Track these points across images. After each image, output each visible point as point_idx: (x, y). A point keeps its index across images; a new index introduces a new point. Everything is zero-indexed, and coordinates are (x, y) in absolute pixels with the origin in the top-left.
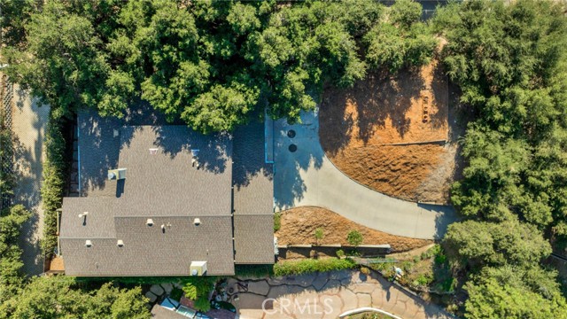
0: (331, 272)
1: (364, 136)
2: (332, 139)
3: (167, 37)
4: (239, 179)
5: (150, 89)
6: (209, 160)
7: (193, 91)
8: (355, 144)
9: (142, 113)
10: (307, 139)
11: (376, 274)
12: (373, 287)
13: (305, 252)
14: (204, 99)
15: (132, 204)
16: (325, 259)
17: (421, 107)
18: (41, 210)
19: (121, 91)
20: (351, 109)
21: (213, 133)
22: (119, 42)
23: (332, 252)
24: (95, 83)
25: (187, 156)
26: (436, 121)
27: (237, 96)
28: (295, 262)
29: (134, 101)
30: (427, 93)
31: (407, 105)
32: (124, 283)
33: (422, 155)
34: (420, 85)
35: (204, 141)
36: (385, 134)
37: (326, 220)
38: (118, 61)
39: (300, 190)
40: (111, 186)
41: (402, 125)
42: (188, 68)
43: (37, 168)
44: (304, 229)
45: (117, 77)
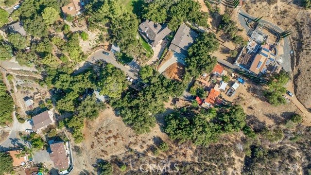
0: (162, 55)
1: (177, 68)
2: (179, 64)
3: (200, 49)
4: (181, 49)
5: (196, 45)
6: (185, 47)
7: (194, 49)
8: (177, 66)
9: (195, 42)
10: (181, 61)
11: (157, 61)
12: (155, 60)
13: (166, 53)
14: (192, 50)
15: (185, 36)
16: (163, 55)
17: (177, 77)
18: (190, 24)
19: (198, 42)
20: (181, 68)
21: (188, 49)
22: (203, 44)
23: (164, 56)
24: (200, 40)
25: (187, 45)
26: (174, 78)
27: (190, 53)
28: (166, 51)
29: (196, 43)
30: (178, 79)
31: (178, 75)
32: (177, 29)
33: (171, 74)
34: (180, 79)
35: (187, 48)
36: (176, 71)
37: (169, 58)
38: (201, 43)
39: (175, 57)
40: (189, 34)
41: (176, 73)
42: (196, 50)
43: (196, 26)
44: (170, 55)
45: (200, 42)
